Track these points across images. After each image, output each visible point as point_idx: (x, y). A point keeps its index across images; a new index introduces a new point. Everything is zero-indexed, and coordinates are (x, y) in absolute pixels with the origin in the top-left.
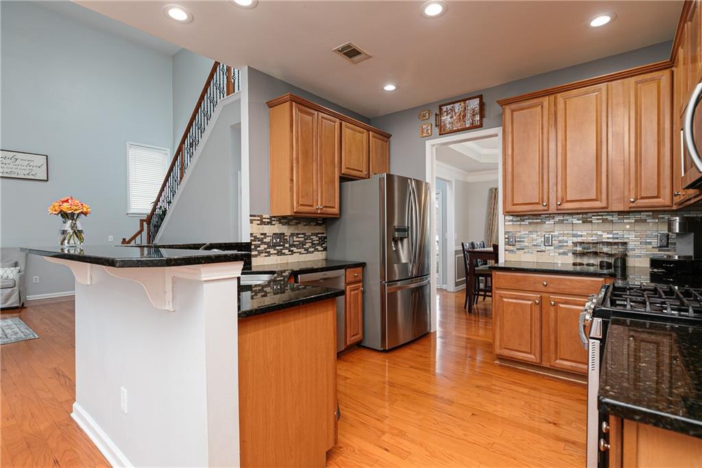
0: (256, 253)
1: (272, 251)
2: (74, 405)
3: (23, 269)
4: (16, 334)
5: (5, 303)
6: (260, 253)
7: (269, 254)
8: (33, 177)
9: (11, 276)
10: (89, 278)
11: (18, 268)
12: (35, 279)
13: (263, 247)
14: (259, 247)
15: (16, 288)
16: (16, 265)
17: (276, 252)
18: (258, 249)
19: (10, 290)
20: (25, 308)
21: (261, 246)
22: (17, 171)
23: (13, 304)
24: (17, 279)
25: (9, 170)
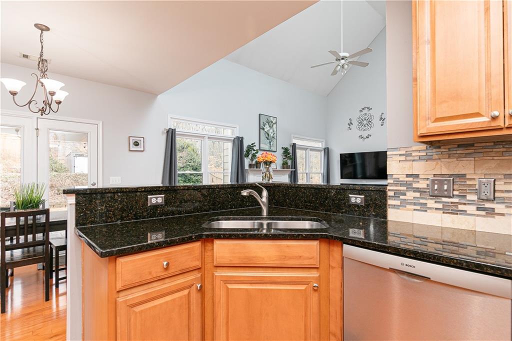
0: (398, 203)
1: (431, 203)
6: (404, 204)
7: (424, 208)
13: (410, 195)
14: (405, 194)
17: (440, 206)
18: (402, 197)
21: (408, 194)
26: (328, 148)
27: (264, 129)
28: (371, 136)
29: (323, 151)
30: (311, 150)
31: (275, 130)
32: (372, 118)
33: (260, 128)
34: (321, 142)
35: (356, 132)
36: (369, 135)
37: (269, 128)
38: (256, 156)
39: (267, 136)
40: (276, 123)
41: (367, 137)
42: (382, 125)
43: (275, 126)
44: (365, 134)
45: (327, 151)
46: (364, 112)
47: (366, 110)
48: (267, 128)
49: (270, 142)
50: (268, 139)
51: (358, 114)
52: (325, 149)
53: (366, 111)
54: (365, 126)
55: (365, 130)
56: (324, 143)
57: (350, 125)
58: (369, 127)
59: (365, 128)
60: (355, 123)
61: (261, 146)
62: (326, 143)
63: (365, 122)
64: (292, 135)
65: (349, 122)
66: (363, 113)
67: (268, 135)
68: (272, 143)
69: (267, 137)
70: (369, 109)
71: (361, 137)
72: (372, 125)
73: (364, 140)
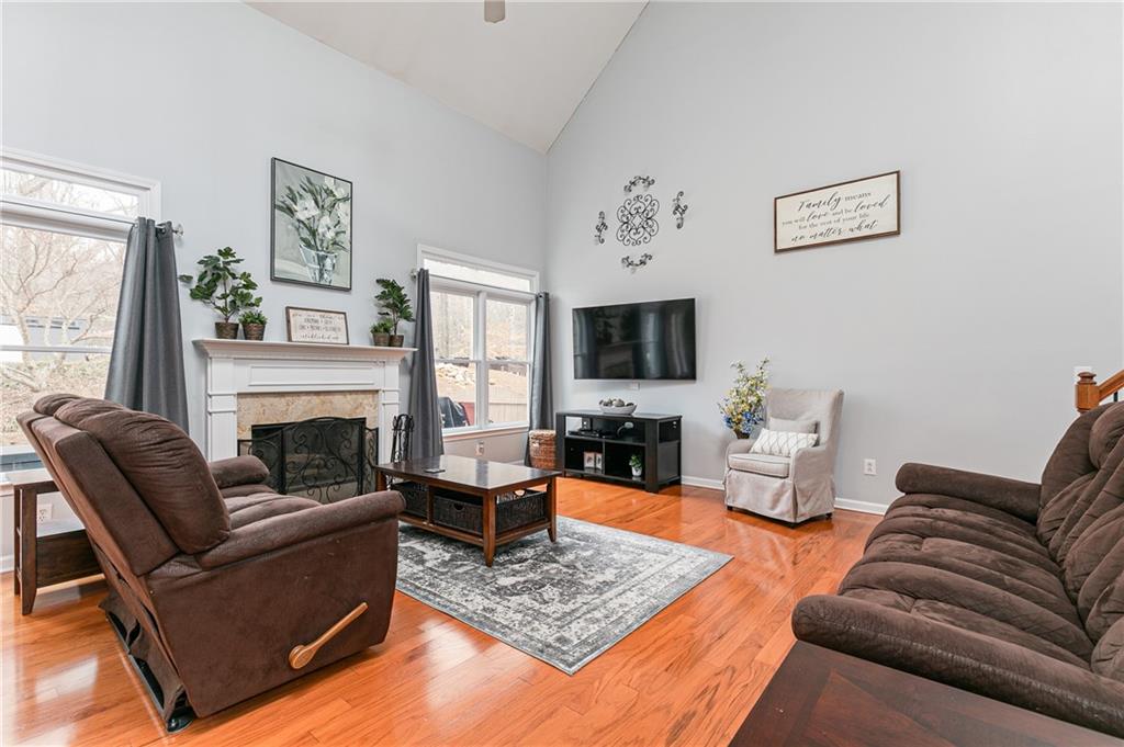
3: (824, 438)
8: (868, 232)
12: (868, 462)
22: (839, 225)
24: (792, 461)
25: (824, 229)
26: (547, 294)
27: (291, 212)
28: (650, 257)
29: (534, 304)
30: (491, 296)
31: (345, 221)
32: (655, 208)
33: (274, 206)
34: (529, 277)
35: (614, 248)
36: (646, 256)
37: (316, 212)
38: (248, 296)
39: (305, 234)
40: (349, 198)
41: (643, 263)
42: (679, 226)
43: (342, 208)
44: (637, 254)
45: (545, 305)
46: (637, 190)
47: (641, 184)
48: (306, 209)
49: (321, 259)
50: (309, 245)
51: (620, 198)
52: (537, 298)
53: (639, 189)
54: (637, 233)
55: (637, 243)
56: (536, 280)
57: (599, 230)
58: (646, 235)
59: (636, 237)
60: (614, 223)
61: (277, 266)
62: (544, 279)
63: (638, 221)
64: (420, 247)
65: (598, 222)
66: (632, 195)
67: (313, 233)
68: (328, 262)
69: (303, 240)
70: (649, 182)
71: (627, 262)
72: (655, 227)
73: (634, 271)
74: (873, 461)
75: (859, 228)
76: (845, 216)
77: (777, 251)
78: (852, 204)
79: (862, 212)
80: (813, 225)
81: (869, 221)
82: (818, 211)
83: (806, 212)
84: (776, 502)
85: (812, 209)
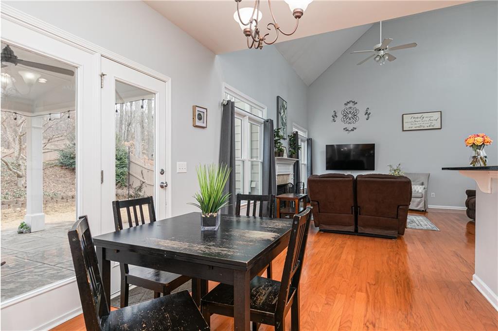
2: (473, 275)
3: (426, 187)
4: (426, 225)
5: (417, 207)
8: (432, 128)
9: (420, 191)
10: (489, 188)
11: (423, 186)
12: (433, 194)
15: (423, 199)
16: (422, 184)
19: (420, 199)
20: (427, 212)
22: (424, 125)
23: (421, 208)
24: (423, 193)
25: (419, 125)
26: (311, 139)
28: (356, 129)
29: (306, 142)
34: (305, 132)
35: (340, 124)
36: (354, 128)
37: (283, 113)
41: (352, 130)
42: (367, 119)
43: (286, 111)
44: (350, 127)
45: (310, 142)
46: (349, 105)
47: (351, 103)
51: (343, 107)
52: (307, 139)
53: (351, 105)
54: (350, 120)
55: (350, 123)
56: (307, 133)
57: (334, 117)
58: (354, 121)
60: (340, 116)
63: (350, 115)
64: (293, 123)
65: (333, 114)
66: (348, 107)
67: (283, 120)
68: (284, 130)
70: (354, 103)
71: (346, 129)
72: (357, 119)
73: (348, 133)
74: (434, 193)
75: (430, 126)
76: (425, 122)
77: (403, 131)
78: (428, 119)
79: (431, 121)
80: (415, 124)
81: (433, 124)
82: (417, 120)
83: (413, 120)
84: (418, 205)
85: (415, 119)
